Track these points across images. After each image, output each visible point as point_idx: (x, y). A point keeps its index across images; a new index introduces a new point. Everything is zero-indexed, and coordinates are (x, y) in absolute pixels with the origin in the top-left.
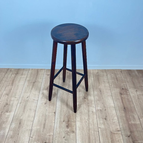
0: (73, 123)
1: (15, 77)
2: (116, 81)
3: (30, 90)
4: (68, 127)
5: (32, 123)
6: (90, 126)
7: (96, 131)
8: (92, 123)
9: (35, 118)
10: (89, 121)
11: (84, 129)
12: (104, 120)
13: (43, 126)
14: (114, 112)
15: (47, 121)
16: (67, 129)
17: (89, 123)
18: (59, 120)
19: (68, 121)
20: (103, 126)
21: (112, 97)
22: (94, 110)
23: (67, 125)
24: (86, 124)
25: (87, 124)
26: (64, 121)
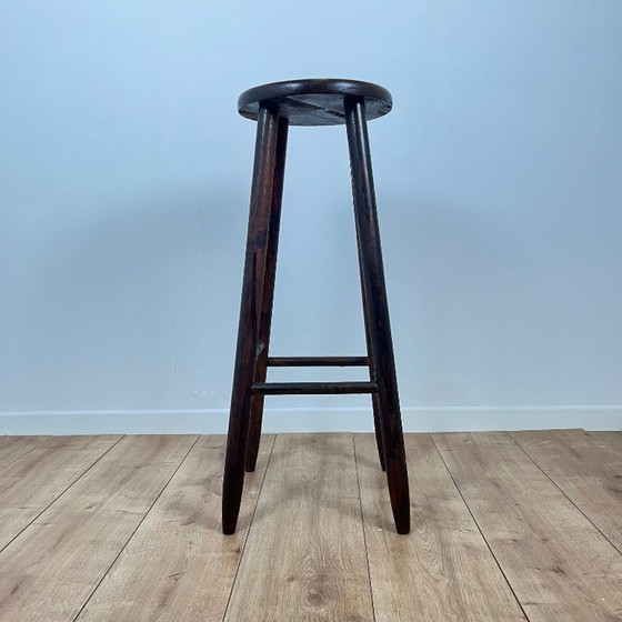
0: (351, 588)
3: (111, 485)
4: (317, 599)
5: (90, 588)
6: (466, 598)
7: (512, 616)
8: (474, 584)
9: (116, 573)
10: (453, 577)
11: (426, 610)
12: (552, 573)
13: (154, 599)
14: (600, 546)
15: (186, 581)
16: (312, 609)
17: (454, 588)
18: (261, 576)
19: (322, 578)
20: (548, 598)
21: (567, 502)
22: (477, 541)
23: (313, 591)
24: (436, 591)
25: (442, 587)
26: (291, 579)
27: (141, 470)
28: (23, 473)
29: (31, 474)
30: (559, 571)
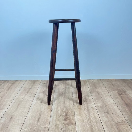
0: (71, 117)
1: (12, 85)
2: (113, 86)
3: (25, 93)
4: (65, 120)
5: (25, 118)
6: (91, 119)
7: (99, 123)
8: (93, 116)
9: (29, 114)
10: (89, 115)
11: (84, 122)
13: (37, 120)
14: (116, 107)
15: (42, 116)
16: (65, 122)
17: (89, 117)
18: (56, 114)
19: (66, 115)
20: (106, 119)
21: (111, 97)
22: (94, 106)
23: (65, 118)
24: (86, 117)
25: (87, 117)
26: (61, 115)
27: (31, 89)
28: (8, 90)
29: (9, 90)
30: (108, 113)
